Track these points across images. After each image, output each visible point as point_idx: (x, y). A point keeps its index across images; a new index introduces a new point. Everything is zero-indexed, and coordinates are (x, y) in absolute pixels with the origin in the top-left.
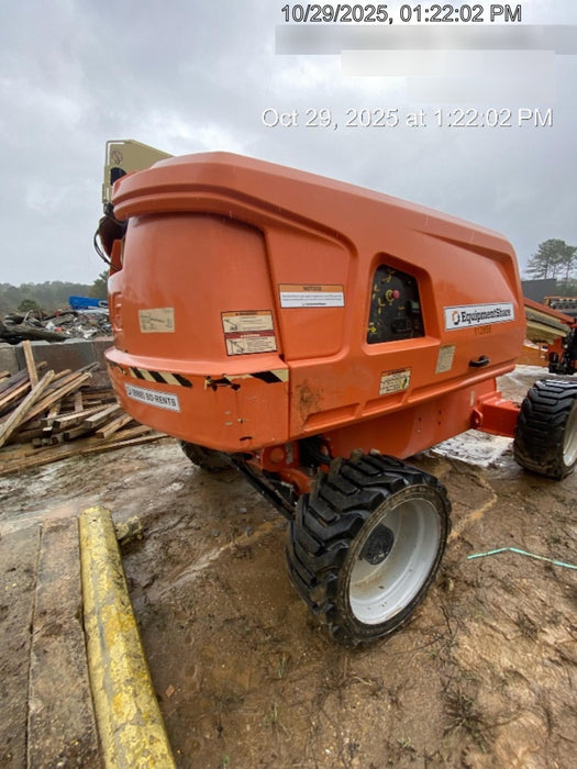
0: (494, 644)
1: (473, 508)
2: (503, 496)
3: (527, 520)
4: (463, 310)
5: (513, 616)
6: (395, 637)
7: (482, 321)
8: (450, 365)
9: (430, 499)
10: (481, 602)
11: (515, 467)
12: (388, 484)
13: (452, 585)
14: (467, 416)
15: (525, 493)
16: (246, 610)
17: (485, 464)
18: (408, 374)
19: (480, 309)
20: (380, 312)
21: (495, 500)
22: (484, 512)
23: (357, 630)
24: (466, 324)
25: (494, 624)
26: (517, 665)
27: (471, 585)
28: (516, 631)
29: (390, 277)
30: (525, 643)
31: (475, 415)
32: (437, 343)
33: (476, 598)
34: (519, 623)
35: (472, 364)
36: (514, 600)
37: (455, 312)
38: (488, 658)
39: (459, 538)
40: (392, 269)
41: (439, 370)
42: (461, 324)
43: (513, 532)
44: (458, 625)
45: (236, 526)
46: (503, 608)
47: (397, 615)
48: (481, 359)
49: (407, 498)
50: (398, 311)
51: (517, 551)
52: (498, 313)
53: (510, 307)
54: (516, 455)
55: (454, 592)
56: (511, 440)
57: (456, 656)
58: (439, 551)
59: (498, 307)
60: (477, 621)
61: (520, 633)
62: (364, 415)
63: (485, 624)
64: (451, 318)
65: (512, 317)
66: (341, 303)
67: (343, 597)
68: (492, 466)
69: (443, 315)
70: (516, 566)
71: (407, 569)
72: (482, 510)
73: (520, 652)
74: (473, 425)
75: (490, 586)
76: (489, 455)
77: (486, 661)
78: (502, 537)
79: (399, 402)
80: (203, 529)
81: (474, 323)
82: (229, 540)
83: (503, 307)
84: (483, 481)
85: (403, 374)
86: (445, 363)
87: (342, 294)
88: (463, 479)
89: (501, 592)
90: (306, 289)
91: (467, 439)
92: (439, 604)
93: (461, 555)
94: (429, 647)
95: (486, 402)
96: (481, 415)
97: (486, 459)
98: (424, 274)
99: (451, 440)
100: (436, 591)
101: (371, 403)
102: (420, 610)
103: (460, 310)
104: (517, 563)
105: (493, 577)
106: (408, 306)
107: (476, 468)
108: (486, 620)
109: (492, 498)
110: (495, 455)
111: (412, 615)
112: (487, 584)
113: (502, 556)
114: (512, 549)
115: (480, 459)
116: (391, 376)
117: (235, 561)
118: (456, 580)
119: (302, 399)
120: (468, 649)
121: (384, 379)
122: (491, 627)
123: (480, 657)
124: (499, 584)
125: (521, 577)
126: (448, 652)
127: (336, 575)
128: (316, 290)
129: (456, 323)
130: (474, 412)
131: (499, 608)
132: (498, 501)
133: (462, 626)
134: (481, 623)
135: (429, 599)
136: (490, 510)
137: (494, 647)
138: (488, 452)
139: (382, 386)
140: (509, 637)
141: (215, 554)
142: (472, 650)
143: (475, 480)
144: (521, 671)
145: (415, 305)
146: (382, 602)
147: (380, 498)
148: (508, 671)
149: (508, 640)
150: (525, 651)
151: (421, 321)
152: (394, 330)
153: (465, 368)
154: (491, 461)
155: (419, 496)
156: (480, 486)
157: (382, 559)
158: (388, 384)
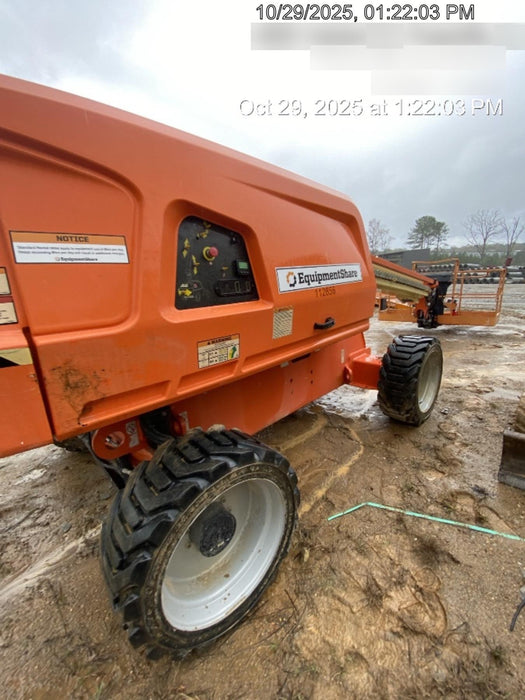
0: (340, 620)
1: (340, 463)
2: (369, 447)
3: (386, 470)
4: (300, 271)
5: (362, 582)
6: (238, 631)
7: (323, 283)
8: (290, 329)
9: (267, 476)
10: (333, 570)
11: (382, 417)
12: (207, 472)
13: (307, 556)
14: (339, 373)
15: (388, 443)
16: (74, 625)
17: (358, 415)
18: (236, 341)
19: (321, 270)
20: (195, 272)
21: (361, 452)
22: (350, 466)
23: (183, 642)
24: (305, 285)
25: (343, 595)
26: (359, 644)
27: (327, 551)
28: (362, 601)
29: (207, 231)
30: (369, 614)
31: (346, 371)
32: (270, 307)
33: (329, 565)
34: (368, 591)
35: (317, 327)
36: (366, 562)
37: (290, 274)
38: (331, 640)
39: (323, 498)
40: (208, 223)
41: (276, 335)
42: (298, 286)
43: (373, 485)
44: (308, 604)
45: (93, 516)
46: (353, 573)
47: (240, 607)
48: (327, 320)
49: (234, 482)
50: (222, 271)
51: (375, 505)
52: (343, 274)
53: (356, 268)
54: (381, 407)
55: (308, 563)
56: (376, 392)
57: (299, 643)
58: (286, 526)
59: (343, 268)
60: (326, 594)
61: (366, 603)
62: (180, 393)
63: (334, 596)
64: (284, 280)
65: (359, 277)
66: (124, 259)
67: (153, 615)
68: (364, 417)
69: (275, 276)
70: (372, 522)
71: (256, 550)
72: (350, 463)
73: (363, 626)
74: (346, 381)
75: (344, 549)
76: (362, 406)
77: (328, 642)
78: (363, 491)
79: (231, 372)
80: (52, 524)
81: (314, 284)
82: (79, 534)
83: (348, 268)
84: (353, 434)
85: (228, 342)
86: (283, 326)
87: (124, 248)
88: (336, 433)
89: (354, 554)
90: (60, 239)
91: (345, 392)
92: (292, 580)
93: (322, 518)
94: (273, 639)
95: (355, 359)
96: (350, 371)
97: (359, 411)
98: (246, 229)
99: (330, 394)
100: (291, 563)
101: (186, 379)
102: (272, 591)
103: (296, 272)
104: (373, 519)
105: (349, 537)
106: (235, 265)
107: (349, 421)
108: (336, 592)
109: (359, 450)
110: (367, 406)
111: (260, 601)
112: (341, 547)
113: (360, 512)
114: (370, 504)
115: (353, 411)
116: (212, 346)
117: (79, 562)
118: (312, 548)
119: (67, 385)
120: (314, 633)
121: (201, 350)
122: (339, 599)
123: (324, 641)
124: (354, 545)
125: (375, 534)
126: (291, 640)
127: (138, 594)
128: (78, 240)
129: (291, 285)
130: (345, 369)
131: (349, 574)
132: (364, 451)
133: (311, 604)
134: (330, 595)
135: (283, 575)
136: (357, 462)
137: (339, 624)
138: (361, 404)
139: (201, 357)
140: (355, 610)
141: (58, 555)
142: (316, 632)
143: (345, 432)
144: (363, 651)
145: (243, 265)
146: (225, 595)
147: (196, 491)
148: (350, 653)
149: (353, 613)
150: (369, 624)
151: (253, 282)
152: (218, 294)
153: (309, 332)
154: (362, 412)
155: (250, 477)
156: (350, 438)
157: (223, 548)
158: (208, 355)
